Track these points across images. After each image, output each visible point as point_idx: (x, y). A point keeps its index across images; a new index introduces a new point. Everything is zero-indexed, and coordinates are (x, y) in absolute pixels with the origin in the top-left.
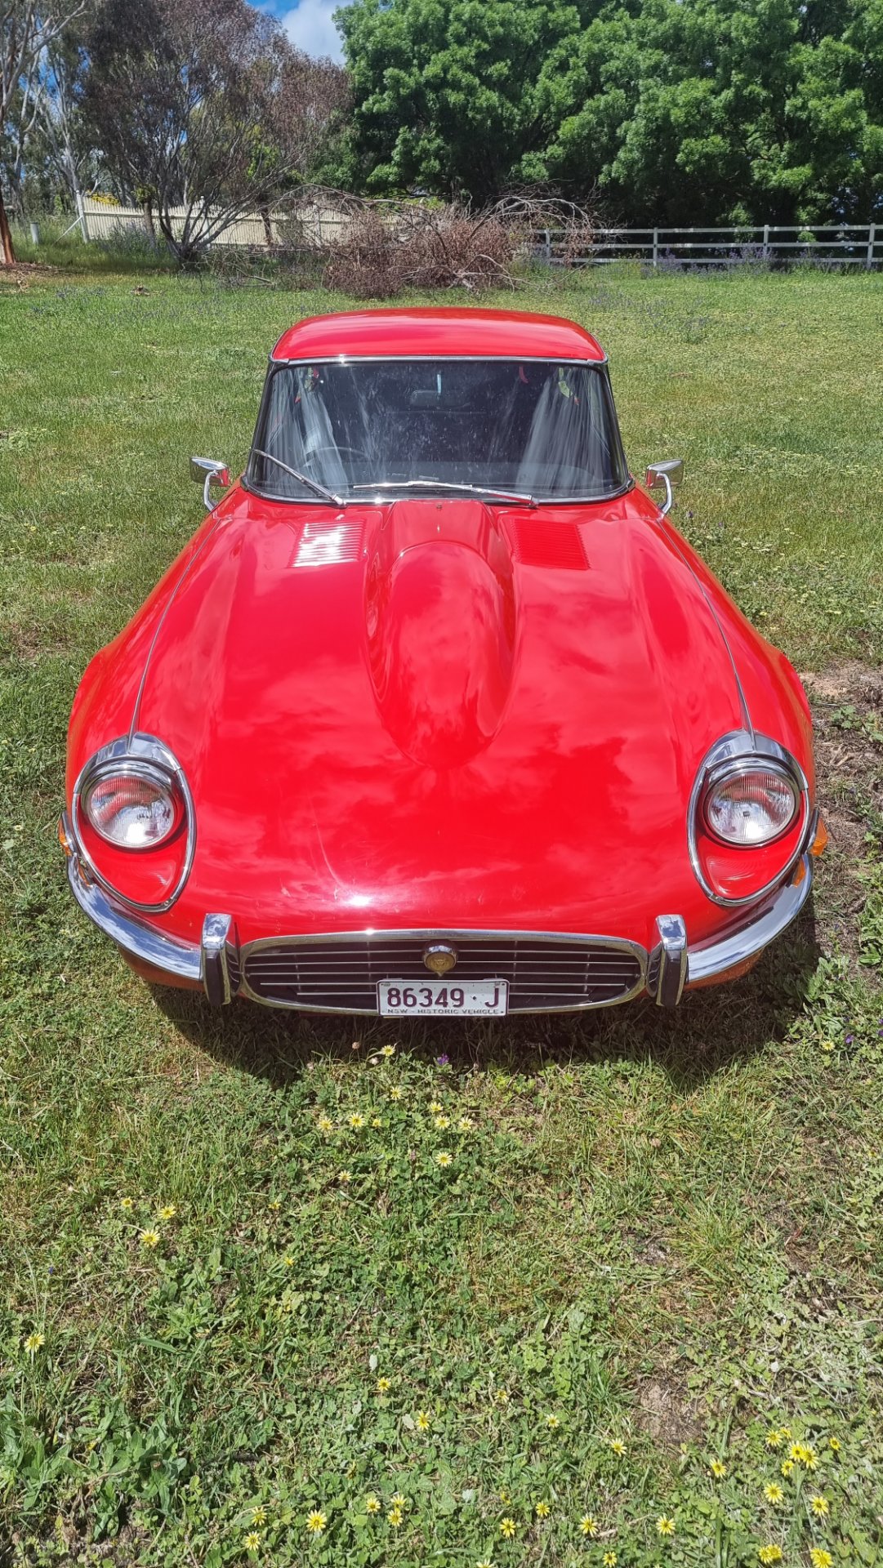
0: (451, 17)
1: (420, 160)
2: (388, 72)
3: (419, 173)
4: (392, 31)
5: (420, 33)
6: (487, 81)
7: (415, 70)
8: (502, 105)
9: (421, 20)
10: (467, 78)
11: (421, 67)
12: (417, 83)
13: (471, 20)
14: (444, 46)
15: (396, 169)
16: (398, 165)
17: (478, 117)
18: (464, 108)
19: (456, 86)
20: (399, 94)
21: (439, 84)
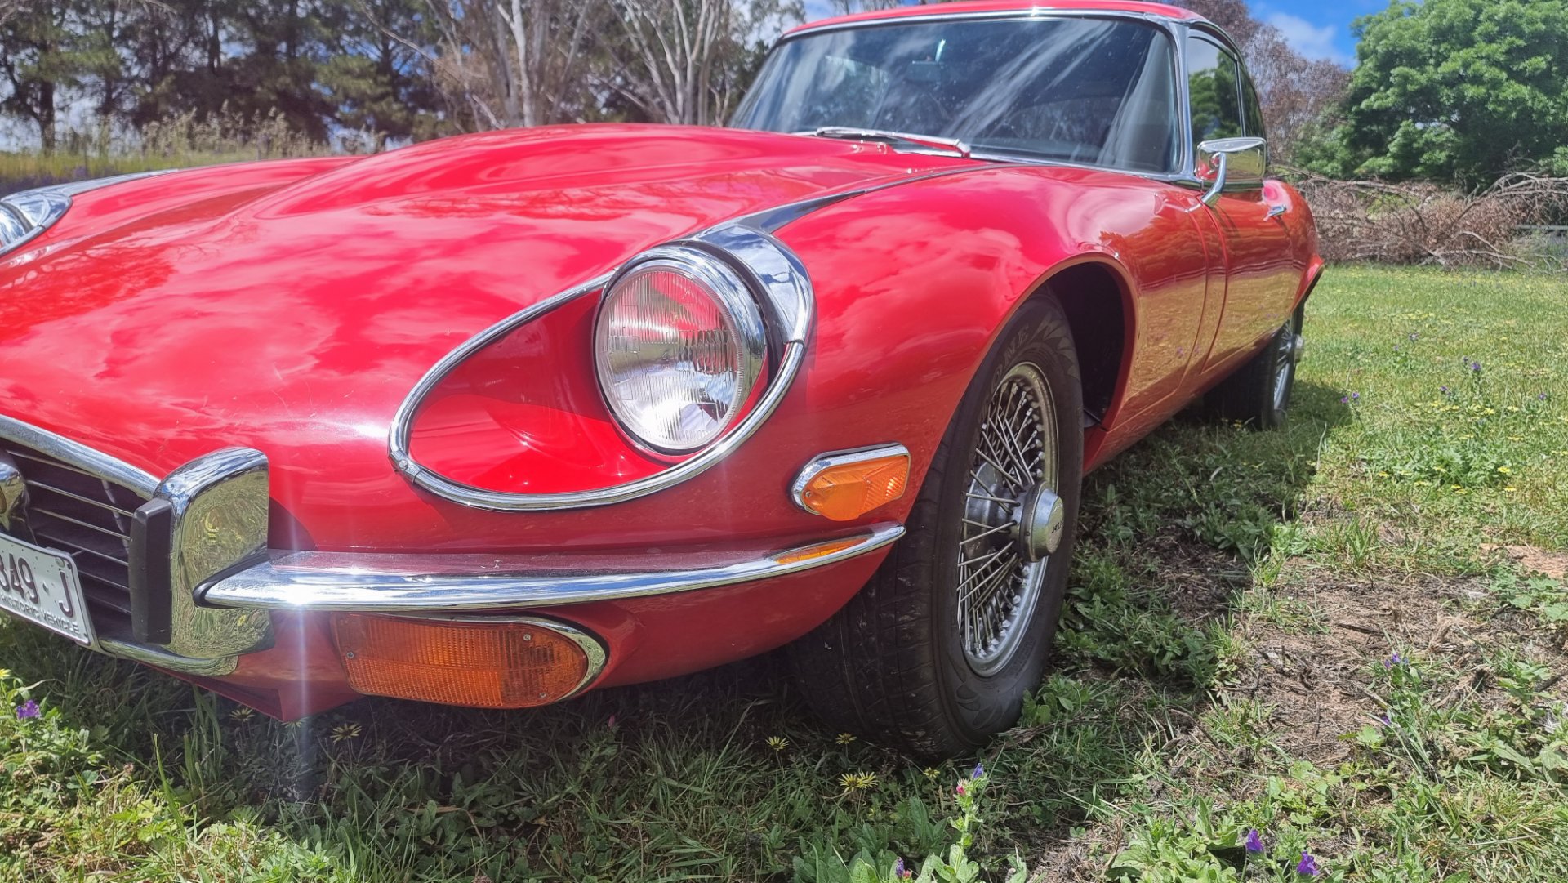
0: (1482, 17)
1: (1421, 152)
2: (1394, 72)
3: (1418, 164)
4: (1407, 34)
5: (1442, 34)
6: (1519, 77)
7: (1430, 69)
8: (1534, 98)
9: (1445, 22)
10: (1489, 73)
11: (1437, 65)
12: (1429, 80)
13: (1505, 19)
14: (1469, 43)
15: (1390, 161)
16: (1394, 156)
17: (1501, 109)
18: (1483, 102)
19: (1477, 80)
20: (1405, 89)
21: (1453, 81)
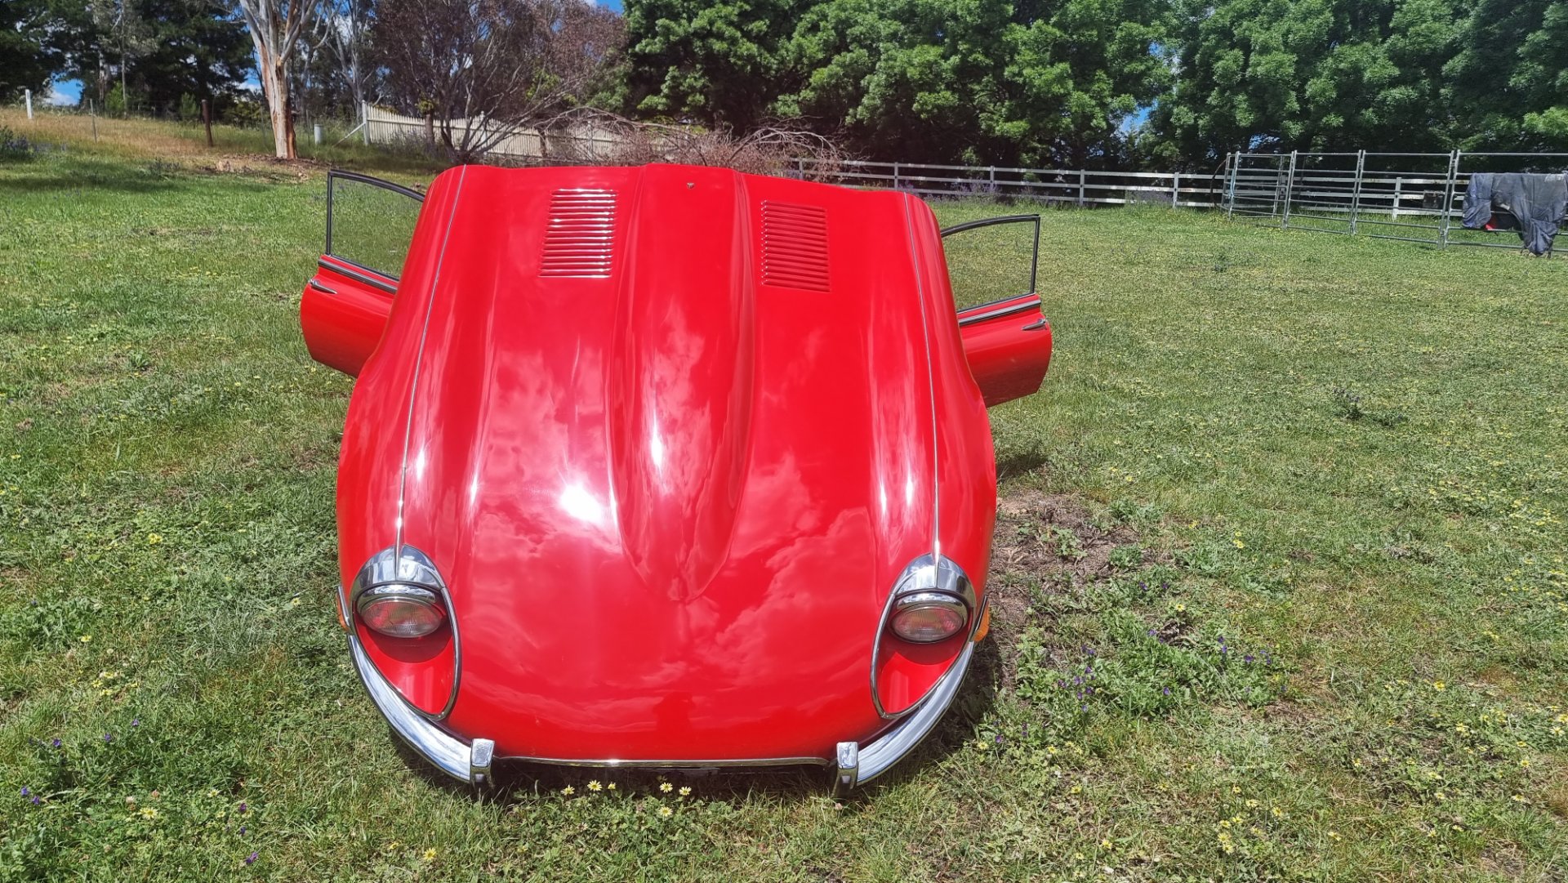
1: (686, 94)
2: (660, 22)
3: (685, 105)
6: (747, 35)
7: (684, 22)
8: (760, 55)
10: (729, 31)
11: (690, 20)
12: (685, 31)
15: (664, 100)
16: (666, 96)
17: (739, 63)
18: (726, 55)
19: (720, 36)
20: (668, 39)
21: (705, 34)
